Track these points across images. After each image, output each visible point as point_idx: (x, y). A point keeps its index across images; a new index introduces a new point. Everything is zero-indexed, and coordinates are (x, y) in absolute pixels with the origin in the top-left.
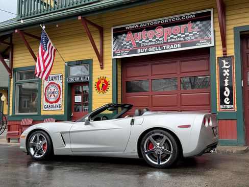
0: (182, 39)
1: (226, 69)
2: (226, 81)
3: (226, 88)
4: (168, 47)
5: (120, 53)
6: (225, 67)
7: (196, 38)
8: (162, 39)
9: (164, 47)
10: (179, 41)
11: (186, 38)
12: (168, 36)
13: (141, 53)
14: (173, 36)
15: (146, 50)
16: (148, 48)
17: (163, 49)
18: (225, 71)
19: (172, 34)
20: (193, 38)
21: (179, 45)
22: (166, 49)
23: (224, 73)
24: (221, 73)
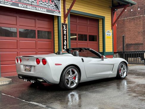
0: (47, 6)
1: (65, 30)
2: (65, 36)
3: (65, 41)
4: (39, 9)
5: (4, 2)
6: (64, 29)
7: (54, 9)
8: (36, 2)
9: (37, 8)
10: (46, 7)
11: (49, 7)
12: (40, 2)
13: (21, 7)
14: (42, 2)
15: (25, 6)
16: (27, 6)
17: (36, 10)
18: (64, 31)
19: (41, 1)
20: (52, 8)
21: (45, 10)
22: (38, 10)
23: (64, 32)
24: (63, 32)
